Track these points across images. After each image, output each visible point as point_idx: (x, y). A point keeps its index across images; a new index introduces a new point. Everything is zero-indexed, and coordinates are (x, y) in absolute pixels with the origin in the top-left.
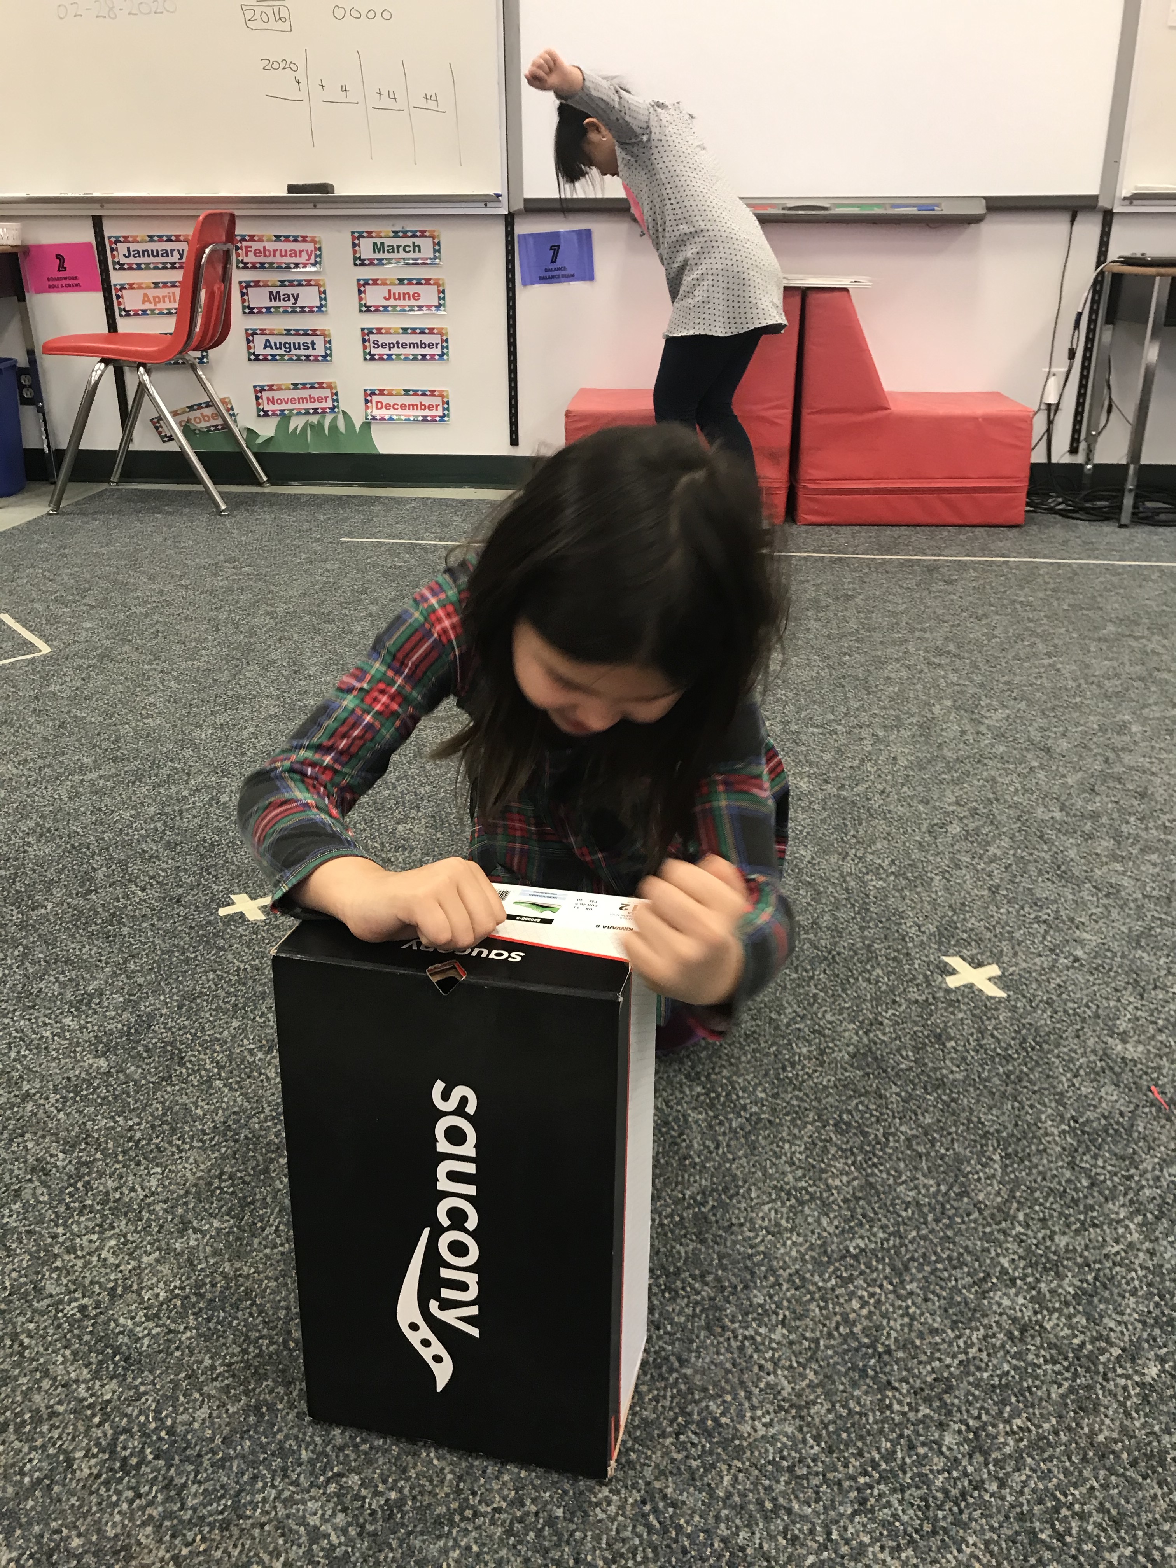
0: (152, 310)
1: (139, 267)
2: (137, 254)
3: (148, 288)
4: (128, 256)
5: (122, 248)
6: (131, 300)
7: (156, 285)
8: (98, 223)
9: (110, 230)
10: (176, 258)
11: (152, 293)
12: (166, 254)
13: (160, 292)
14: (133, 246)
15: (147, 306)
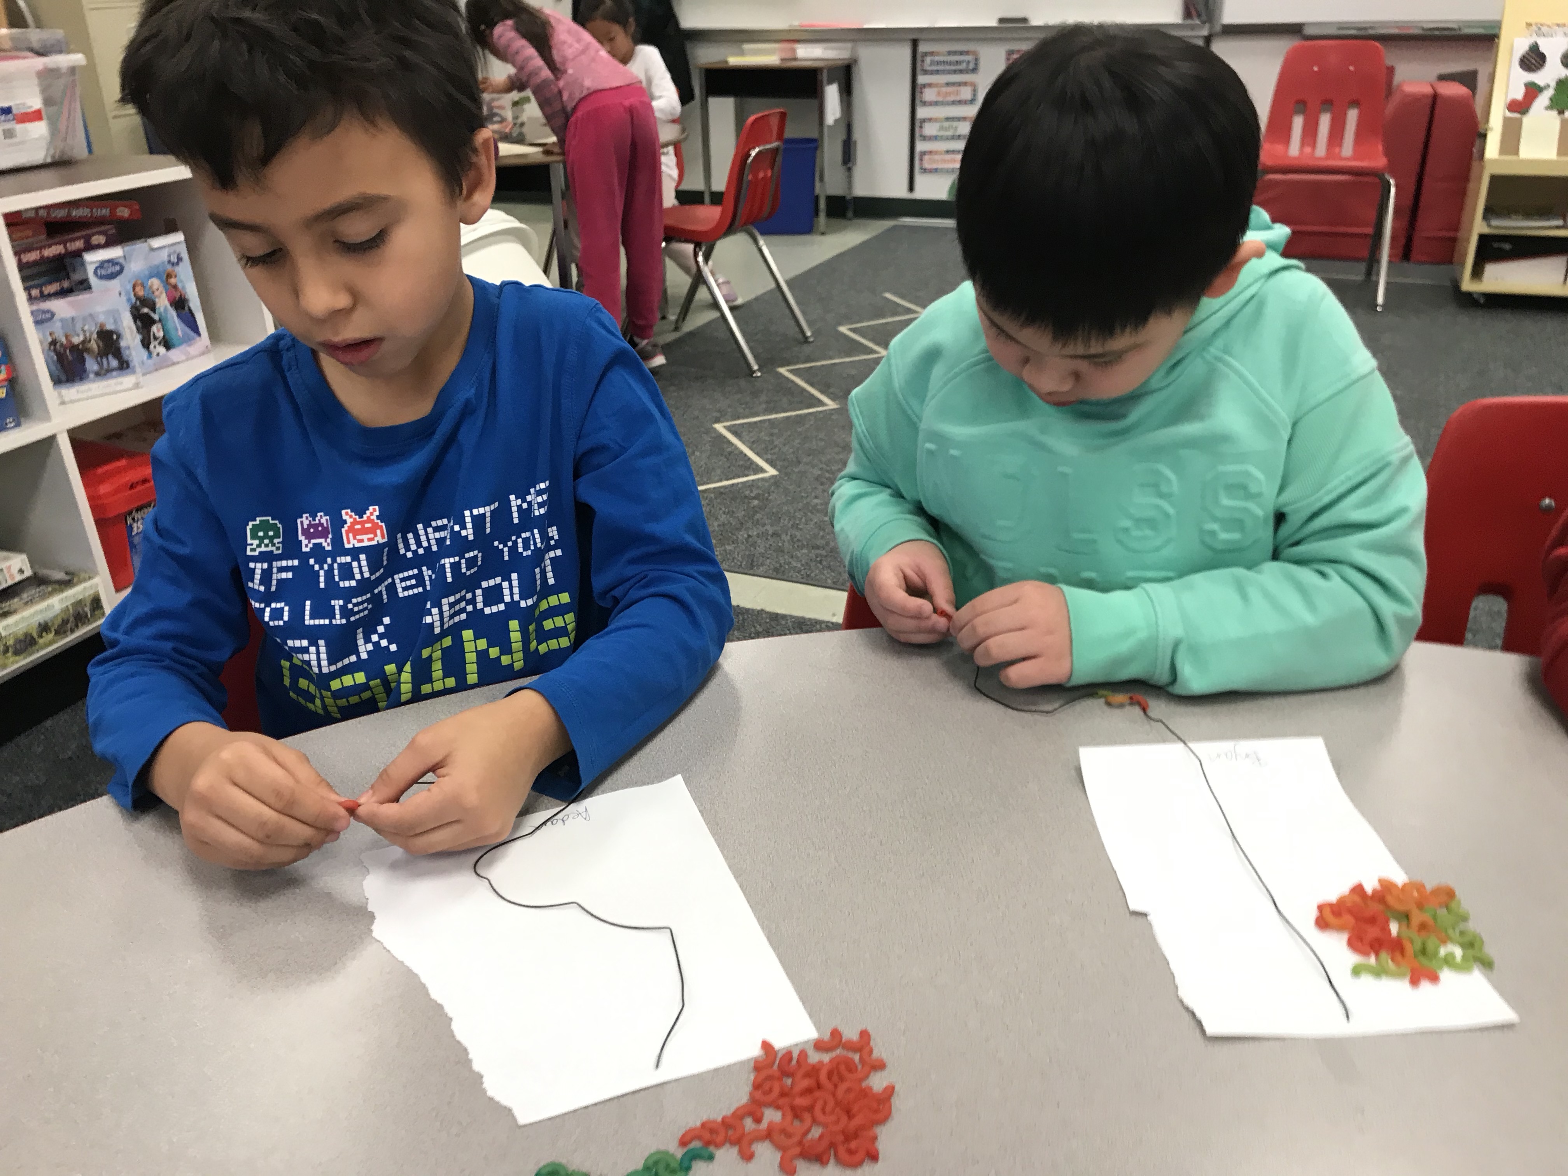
0: (942, 101)
1: (937, 72)
2: (938, 63)
3: (941, 86)
4: (931, 65)
5: (928, 59)
6: (929, 95)
7: (948, 84)
8: (915, 43)
9: (922, 48)
10: (963, 66)
11: (944, 90)
12: (958, 63)
13: (950, 89)
14: (937, 58)
15: (940, 99)
